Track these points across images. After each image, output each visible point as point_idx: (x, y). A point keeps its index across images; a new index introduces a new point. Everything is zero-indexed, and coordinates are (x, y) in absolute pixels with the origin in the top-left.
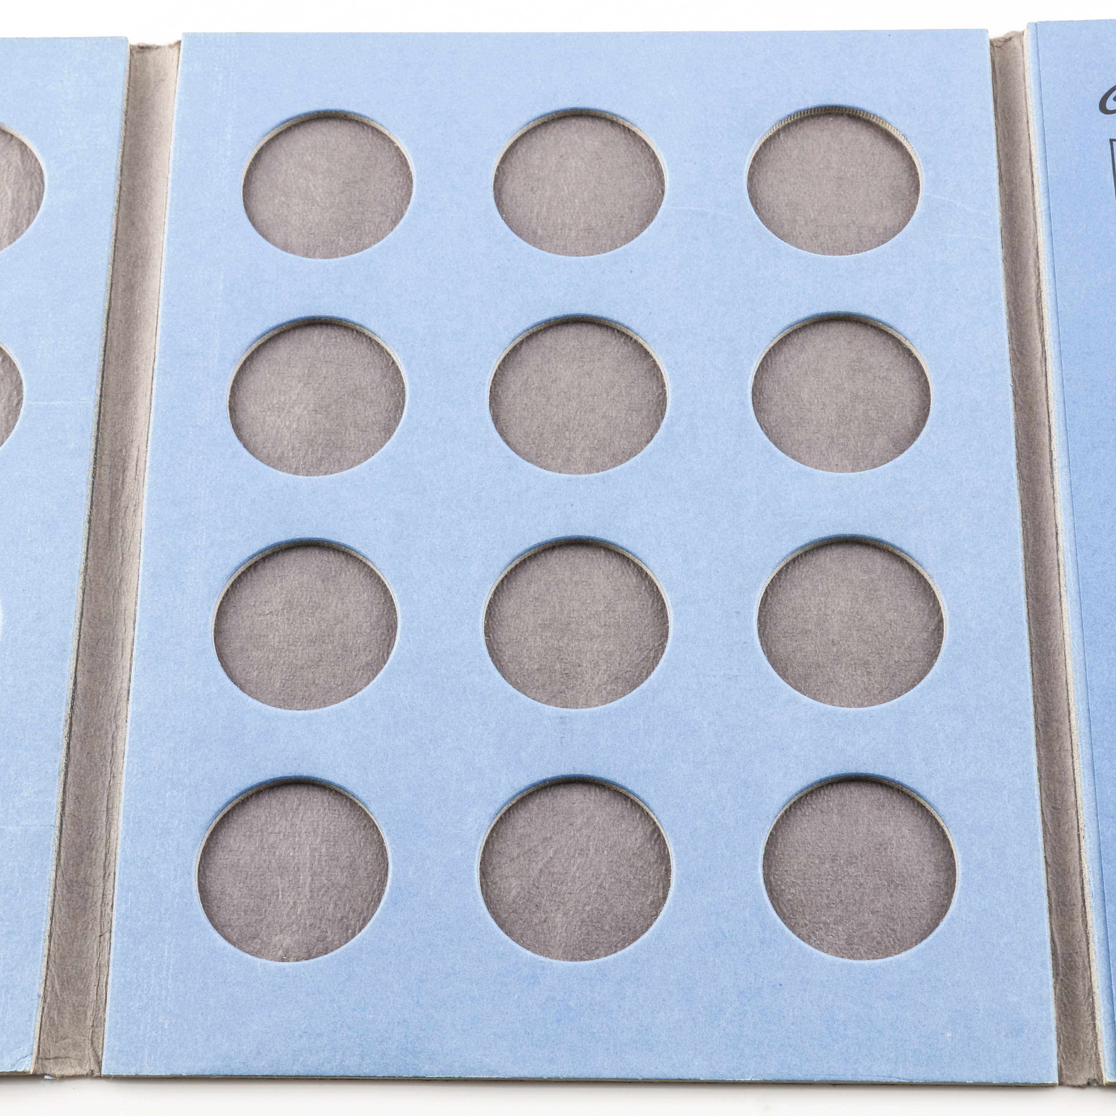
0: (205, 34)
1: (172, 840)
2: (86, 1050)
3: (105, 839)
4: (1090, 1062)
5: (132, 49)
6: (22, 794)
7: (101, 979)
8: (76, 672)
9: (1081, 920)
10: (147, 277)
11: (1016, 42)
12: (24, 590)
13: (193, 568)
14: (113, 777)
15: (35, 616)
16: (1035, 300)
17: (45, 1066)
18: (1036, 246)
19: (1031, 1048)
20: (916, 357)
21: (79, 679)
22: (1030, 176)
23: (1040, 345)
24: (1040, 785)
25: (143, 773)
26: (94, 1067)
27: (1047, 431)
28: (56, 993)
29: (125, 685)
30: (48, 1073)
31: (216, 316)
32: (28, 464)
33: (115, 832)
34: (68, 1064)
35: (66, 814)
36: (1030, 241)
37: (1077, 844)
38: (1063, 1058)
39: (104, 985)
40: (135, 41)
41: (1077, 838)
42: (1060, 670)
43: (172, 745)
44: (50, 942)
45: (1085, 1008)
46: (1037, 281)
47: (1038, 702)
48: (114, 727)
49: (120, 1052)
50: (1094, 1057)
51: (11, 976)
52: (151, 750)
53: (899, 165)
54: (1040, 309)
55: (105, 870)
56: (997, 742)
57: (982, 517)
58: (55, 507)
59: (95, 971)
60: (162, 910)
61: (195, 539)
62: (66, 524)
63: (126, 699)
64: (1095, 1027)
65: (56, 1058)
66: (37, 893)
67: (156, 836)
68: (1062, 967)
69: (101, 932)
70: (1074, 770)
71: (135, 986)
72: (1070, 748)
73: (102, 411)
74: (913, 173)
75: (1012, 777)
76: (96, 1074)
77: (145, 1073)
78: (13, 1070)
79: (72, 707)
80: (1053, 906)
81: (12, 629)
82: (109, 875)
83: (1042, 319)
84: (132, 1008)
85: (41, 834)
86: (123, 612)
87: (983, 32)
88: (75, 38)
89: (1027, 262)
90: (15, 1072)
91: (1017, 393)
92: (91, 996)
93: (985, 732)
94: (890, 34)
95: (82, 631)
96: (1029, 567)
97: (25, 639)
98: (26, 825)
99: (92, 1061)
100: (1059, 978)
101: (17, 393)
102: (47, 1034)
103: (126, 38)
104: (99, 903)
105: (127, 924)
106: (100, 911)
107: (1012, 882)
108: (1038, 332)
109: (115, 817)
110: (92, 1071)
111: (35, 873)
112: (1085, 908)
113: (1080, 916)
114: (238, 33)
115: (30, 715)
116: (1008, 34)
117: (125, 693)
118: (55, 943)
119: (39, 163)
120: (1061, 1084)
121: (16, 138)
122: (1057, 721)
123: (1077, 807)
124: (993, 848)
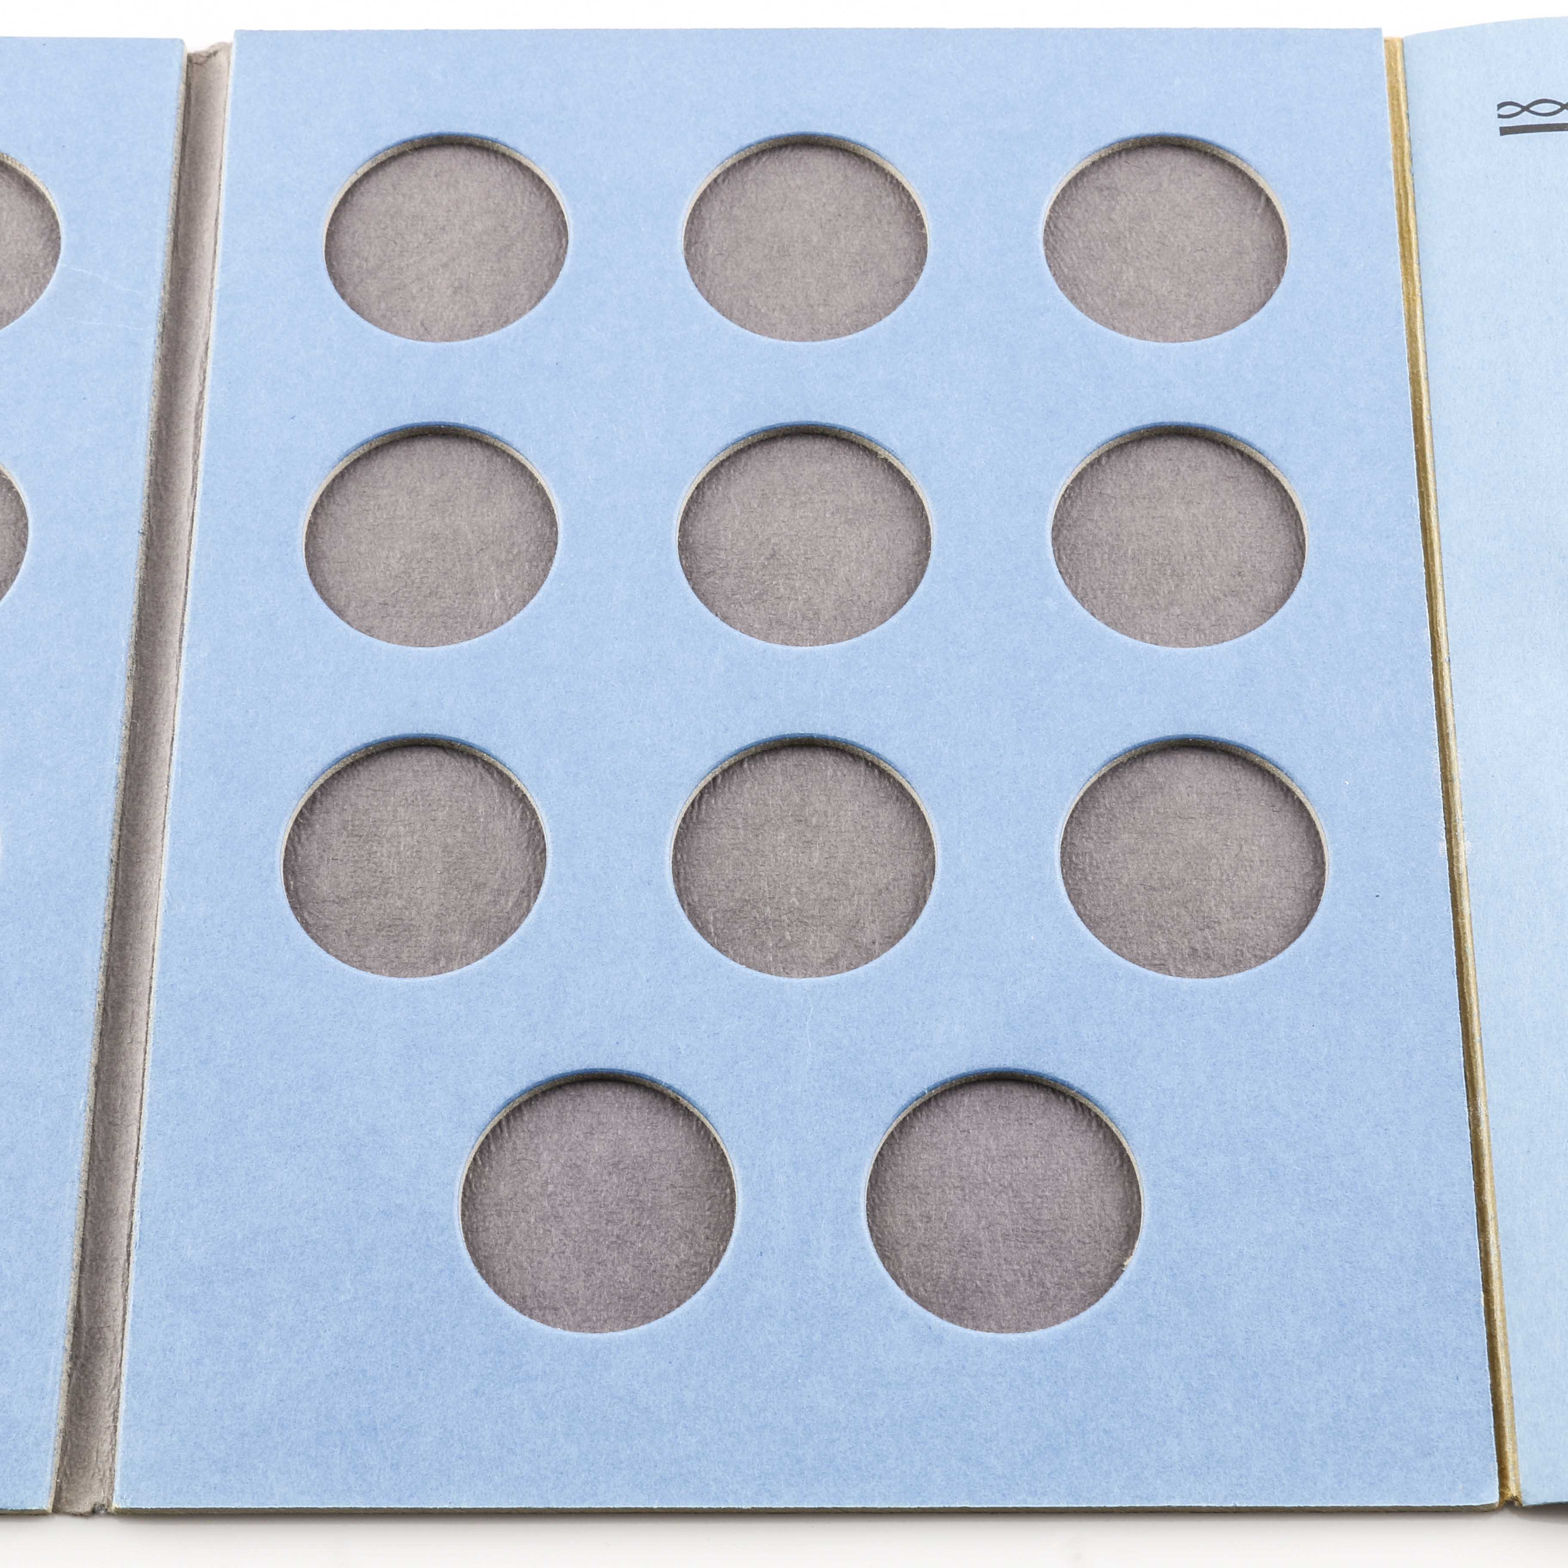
4: (101, 1480)
9: (120, 1280)
11: (221, 58)
16: (193, 414)
18: (205, 340)
19: (16, 1460)
20: (17, 492)
22: (213, 243)
23: (191, 477)
24: (96, 1091)
27: (182, 597)
36: (201, 332)
37: (133, 1174)
38: (66, 1475)
41: (133, 1166)
42: (149, 930)
45: (107, 1405)
46: (201, 389)
47: (113, 975)
50: (108, 1473)
53: (35, 225)
54: (197, 428)
56: (40, 1029)
57: (69, 716)
64: (116, 1431)
68: (86, 1347)
70: (144, 1070)
72: (144, 1040)
74: (54, 237)
75: (52, 1079)
80: (87, 1260)
83: (199, 441)
87: (177, 43)
89: (193, 362)
91: (152, 544)
93: (25, 1016)
94: (44, 42)
96: (130, 787)
100: (79, 1362)
107: (29, 1227)
108: (191, 459)
112: (129, 1264)
113: (120, 1276)
116: (213, 46)
120: (57, 1510)
122: (133, 1001)
123: (140, 1122)
124: (10, 1178)
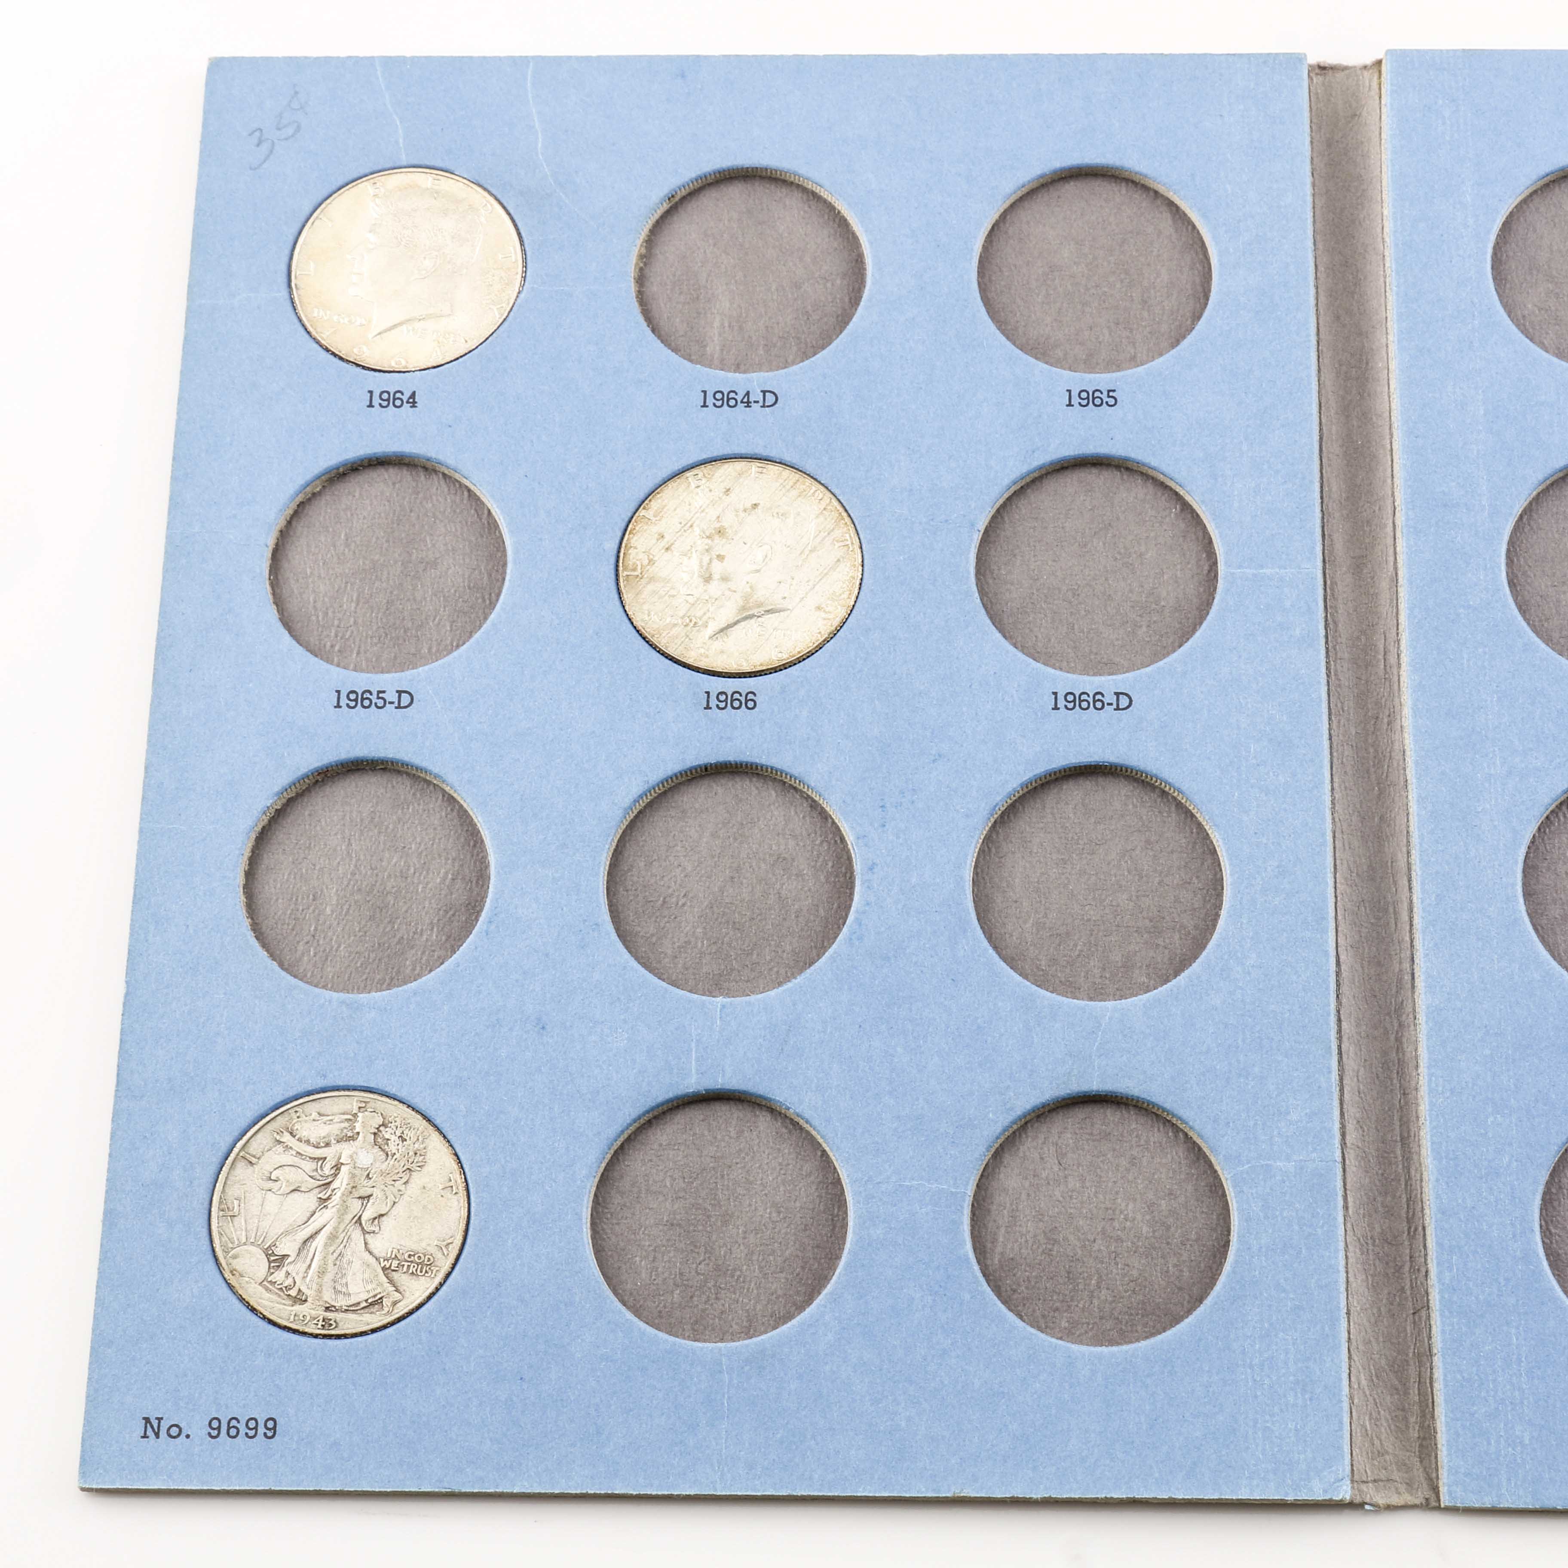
0: (1418, 51)
1: (1504, 1184)
2: (1415, 1470)
3: (1403, 1179)
5: (1311, 69)
6: (1289, 1118)
7: (1422, 1373)
8: (1337, 947)
10: (1365, 394)
12: (1256, 833)
13: (1488, 806)
14: (1404, 1094)
15: (1277, 870)
17: (1363, 1491)
21: (1343, 957)
25: (1452, 1091)
26: (1428, 1494)
28: (1364, 1392)
29: (1406, 965)
30: (1367, 1500)
31: (1478, 451)
32: (1240, 657)
33: (1416, 1170)
34: (1393, 1489)
35: (1348, 1145)
39: (1428, 1381)
40: (1313, 59)
43: (1487, 1052)
44: (1349, 1321)
48: (1396, 1025)
49: (1467, 1475)
51: (1307, 1368)
52: (1459, 1057)
55: (1408, 1222)
58: (1285, 719)
59: (1411, 1362)
60: (1502, 1280)
61: (1485, 765)
62: (1303, 742)
63: (1409, 986)
65: (1375, 1481)
66: (1328, 1254)
67: (1481, 1178)
69: (1414, 1308)
71: (1476, 1385)
73: (1328, 582)
76: (1434, 1504)
77: (1504, 1505)
78: (1327, 1498)
79: (1338, 996)
81: (1247, 888)
82: (1416, 1230)
84: (1476, 1416)
85: (1323, 1172)
86: (1389, 864)
88: (1234, 55)
90: (1331, 1500)
92: (1411, 1397)
95: (1338, 891)
97: (1266, 901)
98: (1301, 1160)
99: (1425, 1485)
101: (1207, 556)
102: (1360, 1448)
103: (1305, 55)
104: (1407, 1268)
105: (1455, 1298)
106: (1408, 1279)
109: (1413, 1150)
110: (1427, 1499)
111: (1322, 1227)
114: (1464, 50)
115: (1287, 1007)
117: (1407, 977)
118: (1354, 1324)
119: (1198, 232)
121: (1162, 196)
